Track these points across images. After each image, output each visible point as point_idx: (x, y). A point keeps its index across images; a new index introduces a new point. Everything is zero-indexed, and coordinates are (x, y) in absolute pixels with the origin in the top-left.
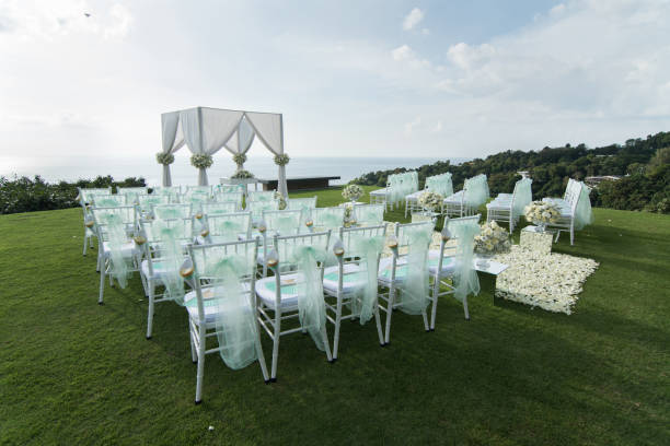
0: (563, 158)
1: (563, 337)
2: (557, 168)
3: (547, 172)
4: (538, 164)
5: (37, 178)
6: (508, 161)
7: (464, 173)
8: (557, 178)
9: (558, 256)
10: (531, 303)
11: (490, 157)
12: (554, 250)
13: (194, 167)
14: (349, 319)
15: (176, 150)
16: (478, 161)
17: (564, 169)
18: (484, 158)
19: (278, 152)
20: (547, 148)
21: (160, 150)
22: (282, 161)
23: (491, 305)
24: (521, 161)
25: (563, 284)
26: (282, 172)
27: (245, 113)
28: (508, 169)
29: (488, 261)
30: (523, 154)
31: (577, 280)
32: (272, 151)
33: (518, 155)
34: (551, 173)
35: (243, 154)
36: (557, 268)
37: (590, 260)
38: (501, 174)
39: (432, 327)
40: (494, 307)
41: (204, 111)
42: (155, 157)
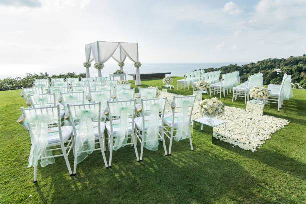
0: (301, 62)
1: (242, 165)
2: (298, 67)
3: (292, 70)
4: (286, 65)
5: (46, 74)
6: (269, 64)
7: (245, 70)
8: (298, 73)
9: (266, 117)
10: (234, 144)
11: (259, 62)
12: (265, 114)
13: (96, 69)
14: (131, 145)
15: (92, 61)
16: (252, 64)
17: (302, 68)
18: (256, 62)
19: (136, 61)
20: (292, 57)
21: (85, 61)
22: (138, 65)
23: (211, 143)
24: (277, 64)
25: (260, 134)
26: (138, 71)
27: (119, 43)
28: (269, 68)
29: (213, 119)
30: (278, 60)
31: (271, 131)
32: (134, 61)
33: (275, 61)
34: (294, 70)
35: (123, 63)
36: (262, 125)
37: (285, 120)
38: (265, 71)
39: (170, 154)
40: (212, 145)
41: (100, 43)
42: (83, 65)
